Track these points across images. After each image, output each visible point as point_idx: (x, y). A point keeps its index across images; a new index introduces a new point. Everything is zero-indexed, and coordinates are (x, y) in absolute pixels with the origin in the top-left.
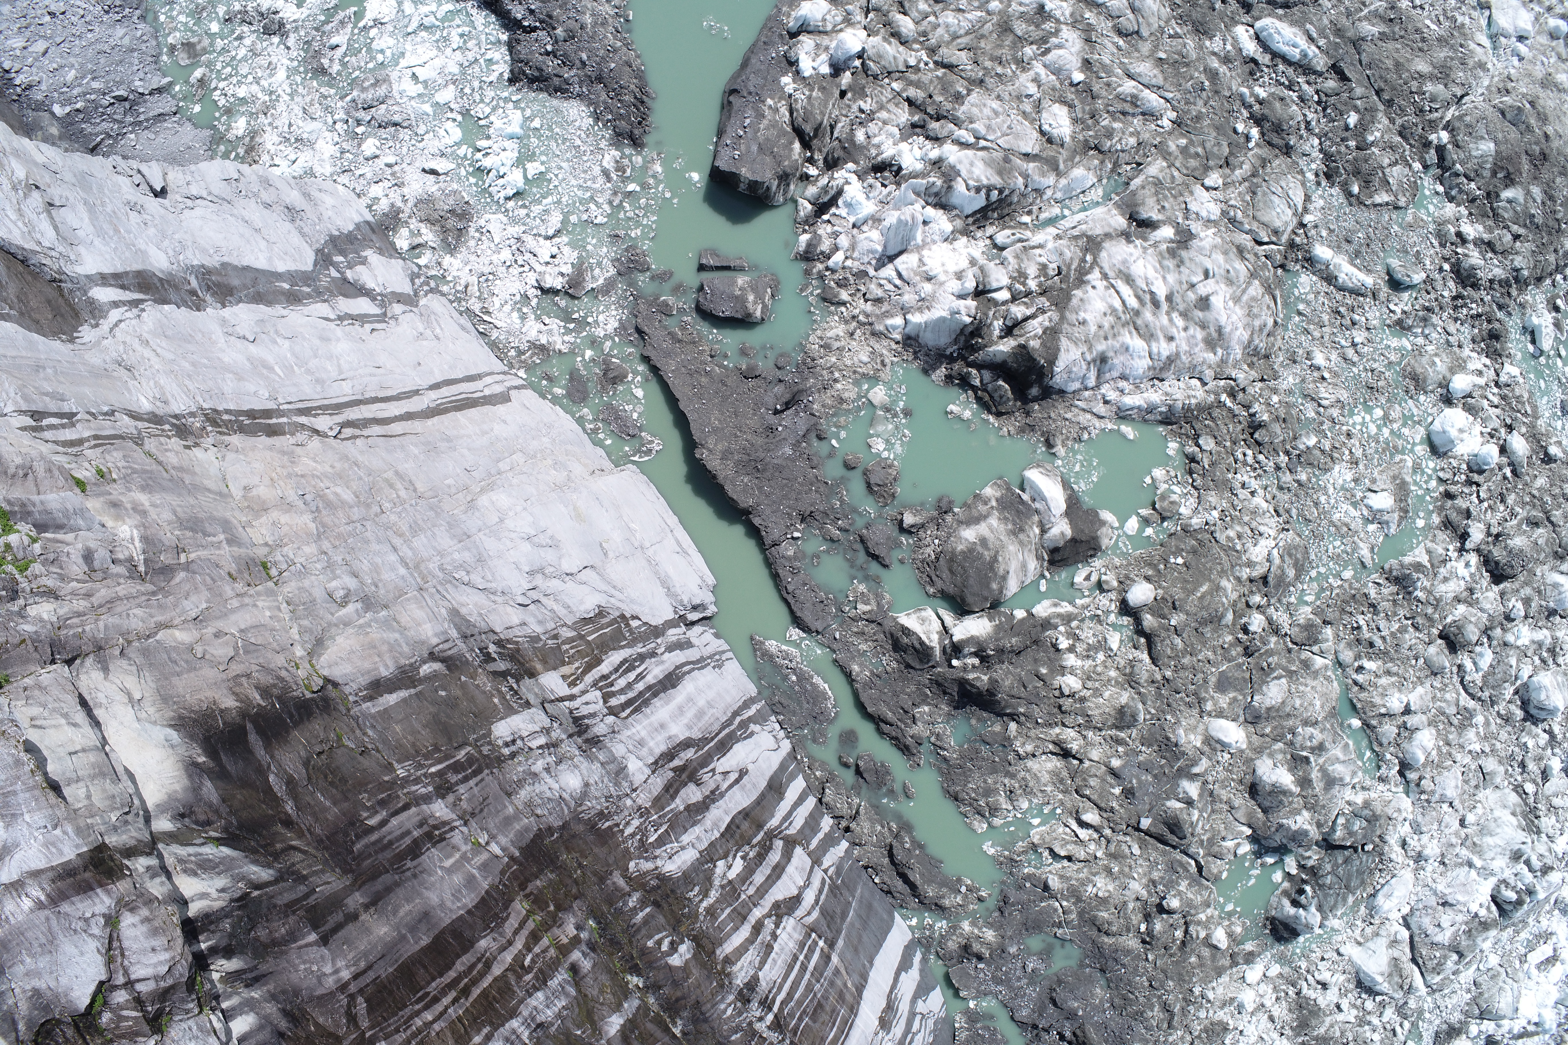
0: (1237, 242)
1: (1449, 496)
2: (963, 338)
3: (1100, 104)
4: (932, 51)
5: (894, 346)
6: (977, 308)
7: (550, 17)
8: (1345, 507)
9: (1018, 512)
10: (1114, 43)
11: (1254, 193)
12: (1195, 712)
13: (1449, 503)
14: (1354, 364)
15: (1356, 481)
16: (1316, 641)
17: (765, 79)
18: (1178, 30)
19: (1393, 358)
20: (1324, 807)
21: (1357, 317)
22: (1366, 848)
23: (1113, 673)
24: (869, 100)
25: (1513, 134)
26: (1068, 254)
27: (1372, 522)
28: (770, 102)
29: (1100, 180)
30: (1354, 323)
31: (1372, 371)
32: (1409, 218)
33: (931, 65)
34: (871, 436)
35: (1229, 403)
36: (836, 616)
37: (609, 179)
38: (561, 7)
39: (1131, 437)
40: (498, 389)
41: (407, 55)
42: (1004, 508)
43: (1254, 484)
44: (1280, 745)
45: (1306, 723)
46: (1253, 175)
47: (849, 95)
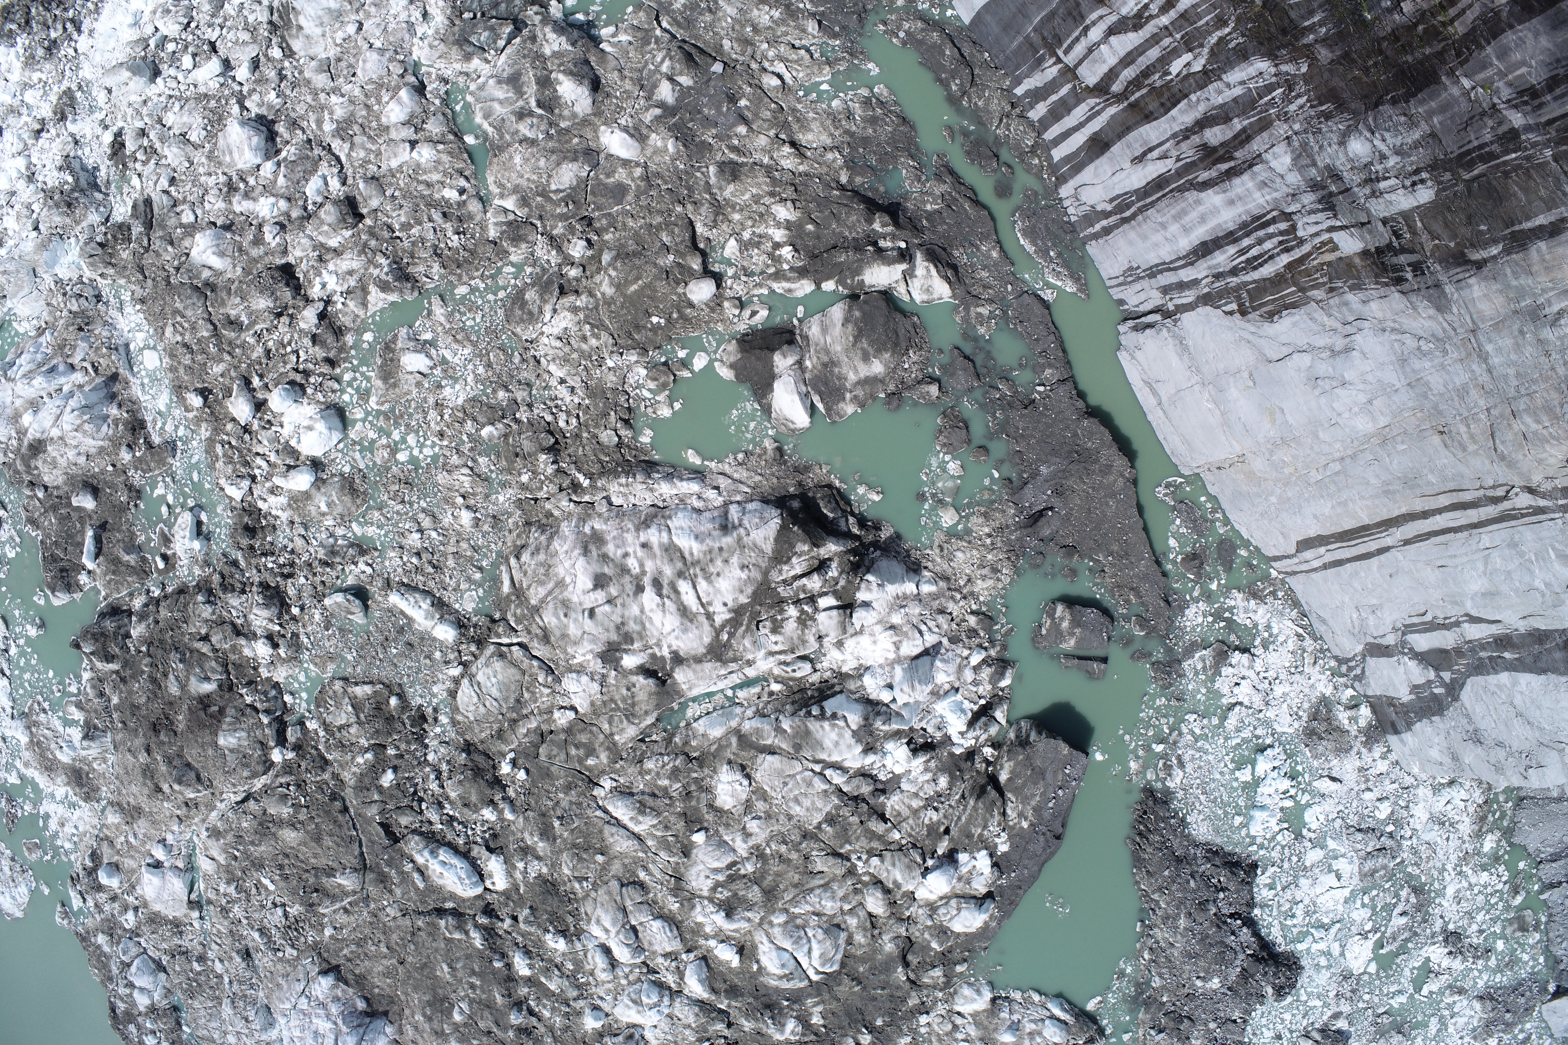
0: (548, 647)
1: (331, 363)
2: (867, 563)
3: (679, 807)
4: (851, 872)
5: (929, 564)
6: (858, 589)
7: (1218, 926)
8: (456, 360)
9: (826, 384)
10: (650, 874)
11: (518, 701)
12: (653, 167)
13: (331, 355)
14: (424, 510)
15: (440, 386)
16: (510, 224)
17: (1025, 849)
18: (577, 885)
19: (376, 514)
20: (524, 57)
21: (414, 560)
22: (471, 15)
23: (736, 217)
24: (927, 821)
25: (192, 755)
26: (747, 642)
27: (426, 342)
28: (1025, 825)
29: (688, 724)
30: (418, 554)
31: (403, 502)
32: (331, 667)
33: (854, 857)
34: (959, 477)
35: (581, 478)
36: (1008, 306)
37: (1179, 758)
38: (1207, 936)
39: (690, 451)
40: (1308, 554)
41: (1342, 901)
42: (839, 390)
43: (562, 392)
44: (563, 125)
45: (533, 142)
46: (515, 721)
47: (942, 829)
